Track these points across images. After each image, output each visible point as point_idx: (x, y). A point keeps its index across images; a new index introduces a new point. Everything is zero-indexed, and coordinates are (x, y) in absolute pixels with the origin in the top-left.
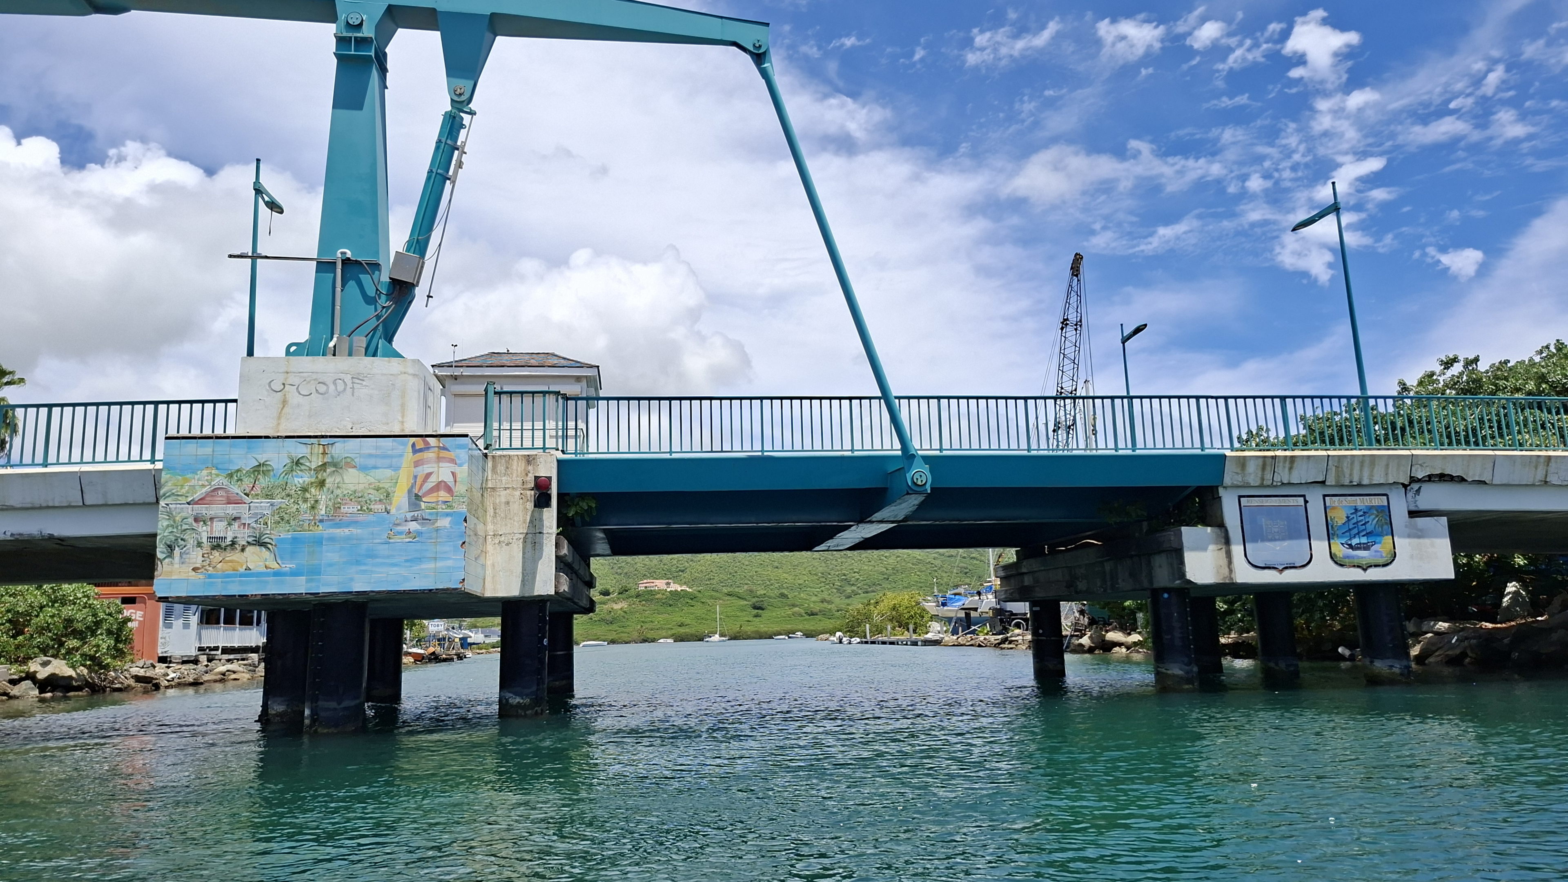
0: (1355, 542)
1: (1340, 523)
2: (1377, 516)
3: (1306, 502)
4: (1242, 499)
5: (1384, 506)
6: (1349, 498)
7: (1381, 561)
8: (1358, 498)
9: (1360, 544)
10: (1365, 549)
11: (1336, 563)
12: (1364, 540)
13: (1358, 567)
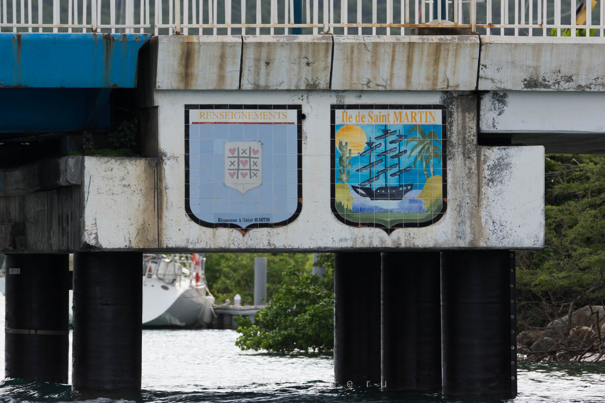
0: (377, 184)
1: (355, 154)
2: (420, 143)
3: (301, 117)
4: (191, 112)
5: (435, 126)
6: (376, 112)
7: (420, 217)
8: (391, 112)
9: (386, 188)
10: (393, 197)
11: (339, 218)
12: (393, 182)
13: (378, 226)
